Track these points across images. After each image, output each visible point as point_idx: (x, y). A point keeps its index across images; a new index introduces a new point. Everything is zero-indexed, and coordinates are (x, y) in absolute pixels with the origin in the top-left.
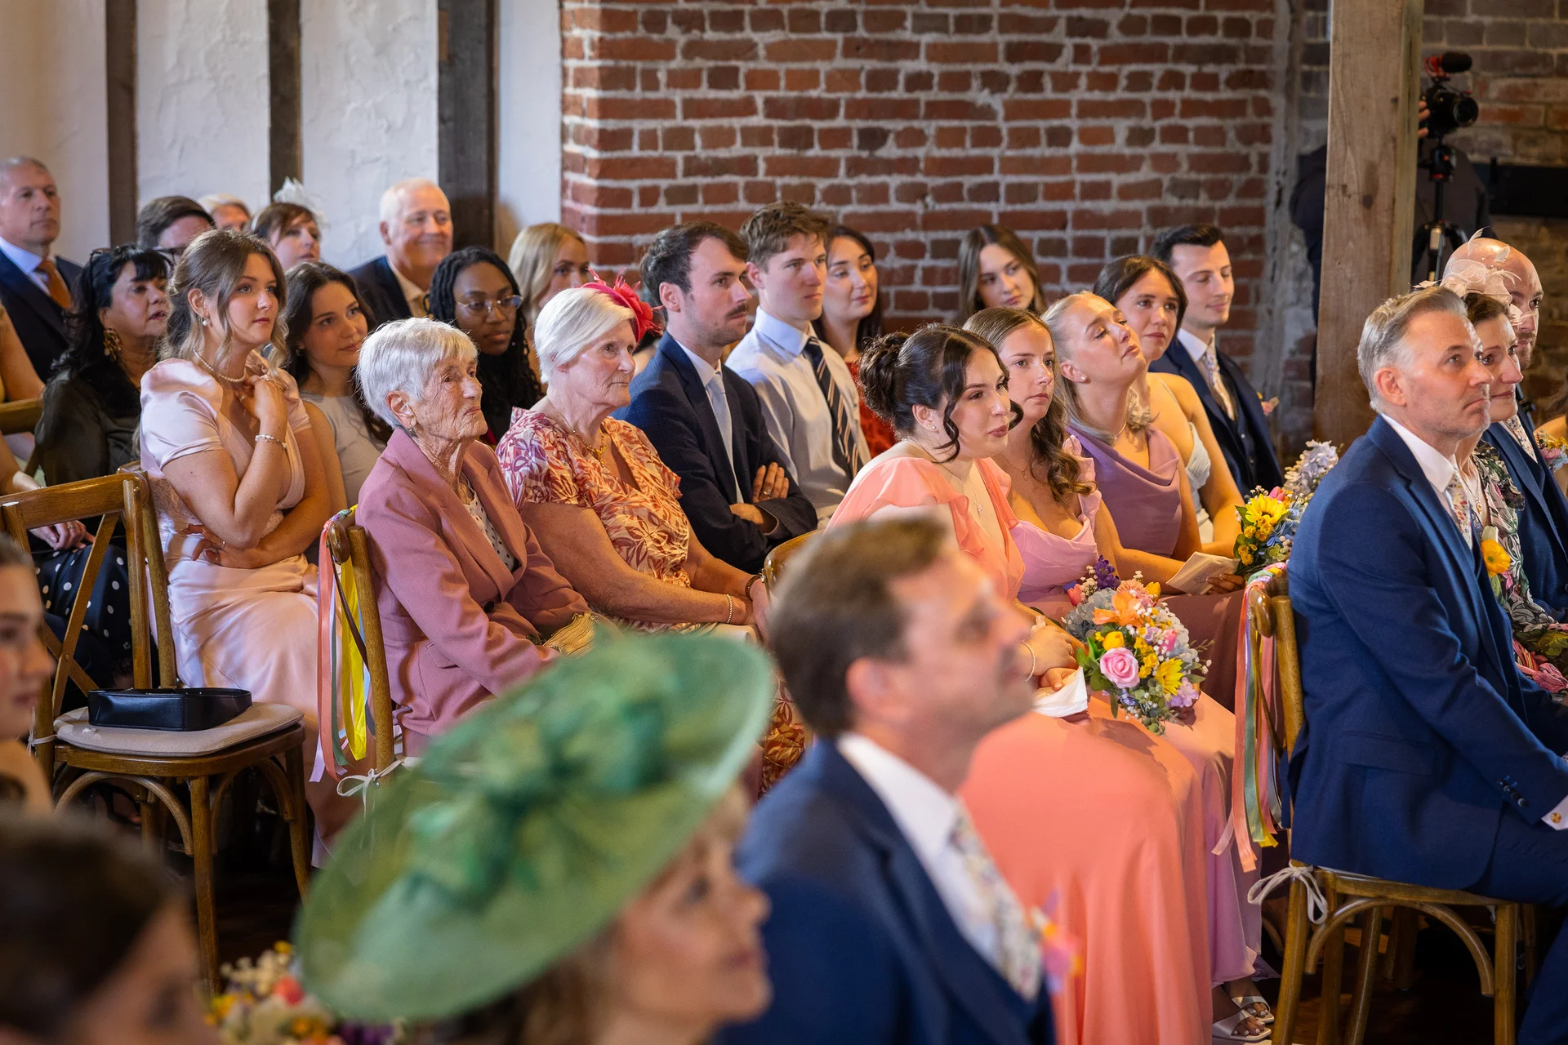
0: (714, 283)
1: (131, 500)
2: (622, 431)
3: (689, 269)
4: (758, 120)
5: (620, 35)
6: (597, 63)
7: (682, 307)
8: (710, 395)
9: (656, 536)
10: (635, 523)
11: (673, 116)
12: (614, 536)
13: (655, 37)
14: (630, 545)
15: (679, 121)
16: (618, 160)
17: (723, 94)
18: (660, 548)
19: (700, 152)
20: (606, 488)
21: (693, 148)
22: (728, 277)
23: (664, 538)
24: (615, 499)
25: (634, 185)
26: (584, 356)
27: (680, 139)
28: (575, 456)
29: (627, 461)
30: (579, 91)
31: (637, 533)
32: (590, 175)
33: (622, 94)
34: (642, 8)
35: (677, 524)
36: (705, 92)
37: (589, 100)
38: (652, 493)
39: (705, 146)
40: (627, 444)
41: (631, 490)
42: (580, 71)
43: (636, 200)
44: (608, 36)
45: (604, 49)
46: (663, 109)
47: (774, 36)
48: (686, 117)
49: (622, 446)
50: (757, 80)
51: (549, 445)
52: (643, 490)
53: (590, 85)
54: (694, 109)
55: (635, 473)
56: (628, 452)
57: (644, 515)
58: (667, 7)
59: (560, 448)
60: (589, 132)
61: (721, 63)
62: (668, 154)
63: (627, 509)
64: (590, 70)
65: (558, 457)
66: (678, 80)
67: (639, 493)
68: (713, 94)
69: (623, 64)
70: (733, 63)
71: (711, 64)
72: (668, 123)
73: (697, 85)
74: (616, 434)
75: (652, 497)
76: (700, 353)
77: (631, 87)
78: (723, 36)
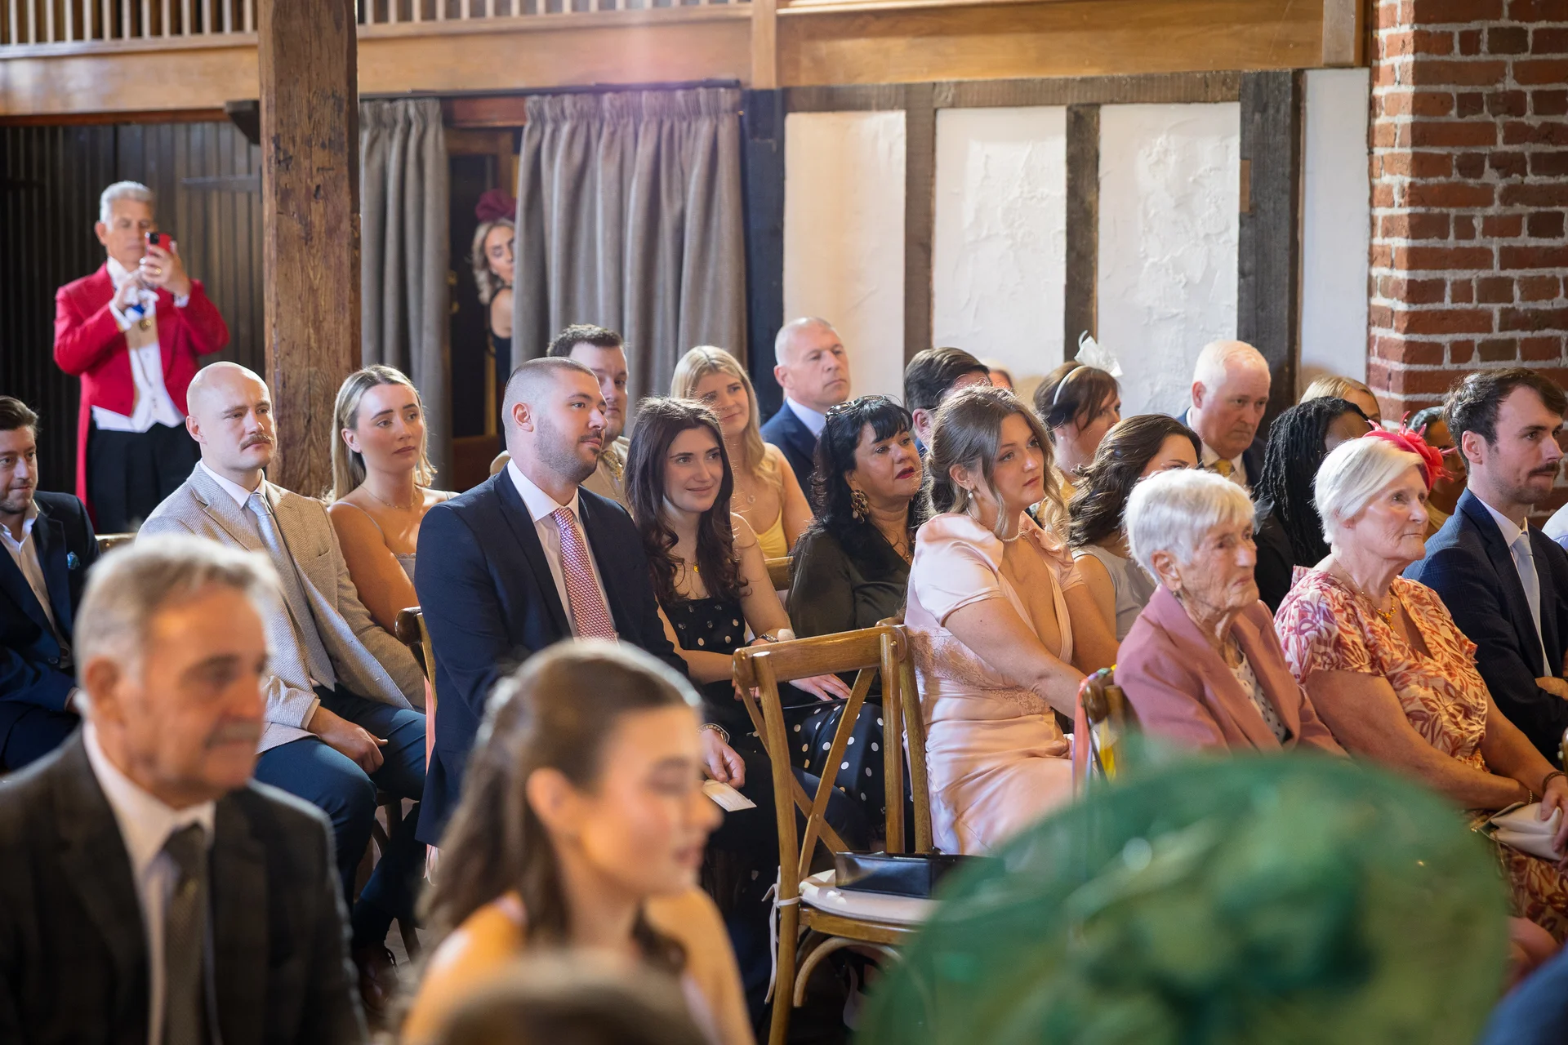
0: (1525, 436)
1: (888, 654)
2: (1412, 592)
3: (1496, 419)
5: (1432, 181)
6: (1407, 210)
7: (1485, 459)
8: (1515, 557)
9: (1451, 710)
10: (1430, 693)
11: (1491, 267)
12: (1409, 708)
13: (1471, 181)
14: (1426, 719)
15: (1496, 271)
16: (1428, 312)
17: (1546, 242)
18: (1456, 724)
19: (1519, 304)
20: (1397, 654)
21: (1511, 300)
22: (1540, 431)
23: (1460, 712)
24: (1409, 667)
25: (1445, 339)
26: (1371, 508)
27: (1497, 290)
28: (1365, 620)
29: (1418, 625)
30: (1387, 241)
31: (1433, 705)
32: (1397, 330)
33: (1433, 242)
34: (1457, 152)
35: (1476, 696)
36: (1525, 240)
37: (1398, 248)
38: (1446, 660)
39: (1523, 299)
40: (1417, 606)
41: (1423, 658)
42: (1389, 219)
43: (1447, 356)
44: (1420, 182)
45: (1415, 195)
46: (1479, 258)
48: (1503, 268)
49: (1412, 608)
51: (1337, 607)
52: (1436, 658)
53: (1400, 235)
54: (1512, 258)
55: (1427, 639)
56: (1419, 614)
57: (1440, 685)
58: (1484, 150)
59: (1350, 610)
60: (1398, 284)
61: (1543, 209)
62: (1481, 306)
63: (1422, 679)
64: (1401, 217)
65: (1348, 621)
66: (1494, 227)
67: (1431, 661)
68: (1533, 242)
69: (1436, 210)
70: (1557, 208)
71: (1533, 209)
72: (1484, 274)
73: (1516, 233)
74: (1405, 595)
75: (1446, 666)
76: (1505, 510)
77: (1444, 235)
78: (1546, 180)
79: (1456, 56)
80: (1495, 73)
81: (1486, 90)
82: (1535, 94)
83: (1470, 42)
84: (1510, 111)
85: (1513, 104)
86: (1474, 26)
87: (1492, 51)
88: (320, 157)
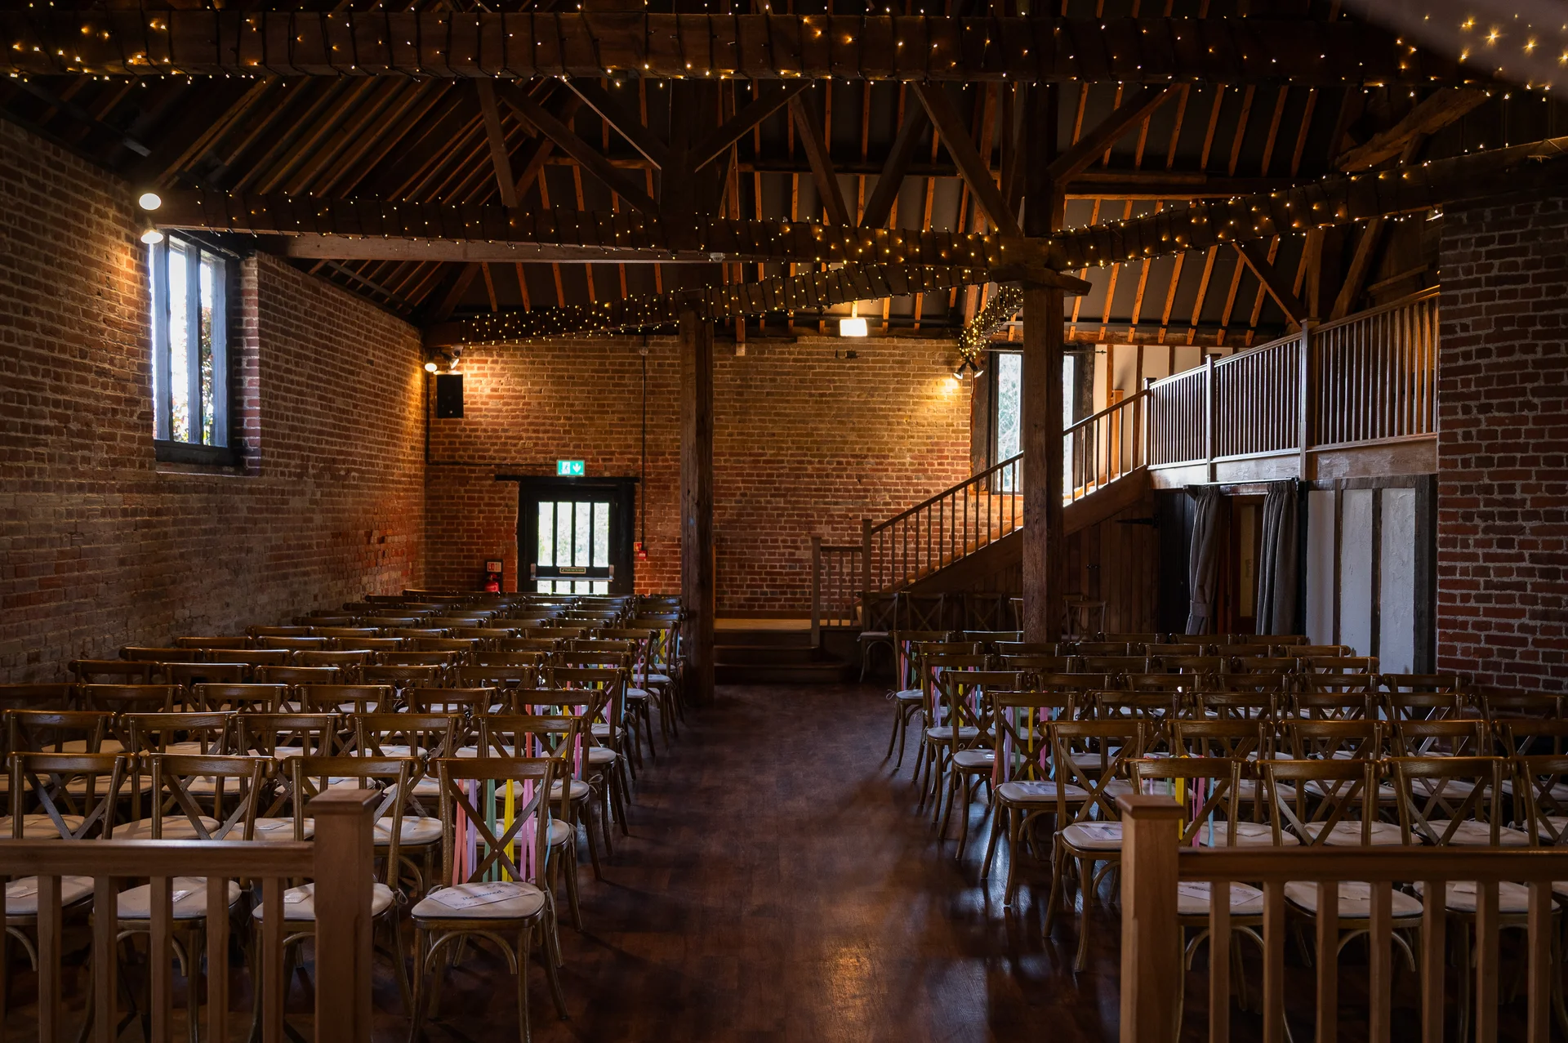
4: (1526, 564)
11: (1478, 561)
13: (1469, 524)
15: (1481, 563)
17: (1506, 551)
19: (1492, 578)
21: (1488, 576)
25: (1457, 592)
27: (1483, 571)
34: (1461, 511)
36: (1494, 550)
39: (1496, 576)
43: (1458, 600)
46: (1473, 557)
47: (1535, 523)
48: (1484, 562)
50: (1523, 545)
54: (1488, 557)
58: (1474, 510)
61: (1505, 536)
62: (1475, 578)
66: (1478, 544)
68: (1499, 551)
70: (1513, 536)
71: (1499, 536)
72: (1475, 564)
73: (1490, 546)
77: (1455, 547)
78: (1505, 523)
79: (1460, 469)
80: (1479, 476)
81: (1474, 484)
82: (1499, 485)
83: (1466, 464)
84: (1486, 493)
85: (1488, 489)
86: (1467, 456)
87: (1477, 467)
88: (1038, 510)
